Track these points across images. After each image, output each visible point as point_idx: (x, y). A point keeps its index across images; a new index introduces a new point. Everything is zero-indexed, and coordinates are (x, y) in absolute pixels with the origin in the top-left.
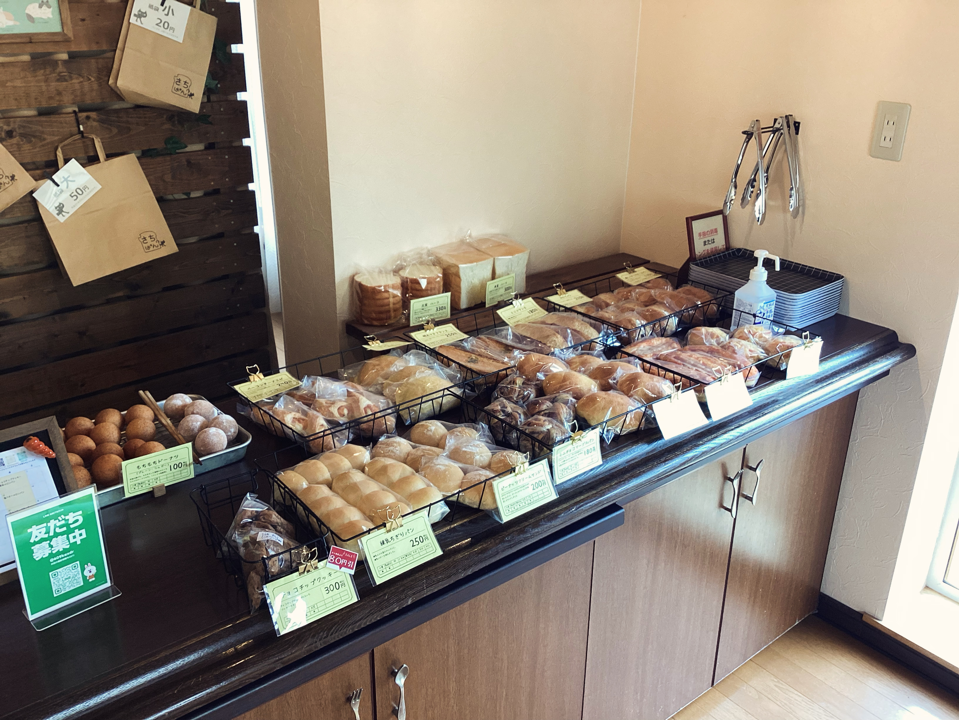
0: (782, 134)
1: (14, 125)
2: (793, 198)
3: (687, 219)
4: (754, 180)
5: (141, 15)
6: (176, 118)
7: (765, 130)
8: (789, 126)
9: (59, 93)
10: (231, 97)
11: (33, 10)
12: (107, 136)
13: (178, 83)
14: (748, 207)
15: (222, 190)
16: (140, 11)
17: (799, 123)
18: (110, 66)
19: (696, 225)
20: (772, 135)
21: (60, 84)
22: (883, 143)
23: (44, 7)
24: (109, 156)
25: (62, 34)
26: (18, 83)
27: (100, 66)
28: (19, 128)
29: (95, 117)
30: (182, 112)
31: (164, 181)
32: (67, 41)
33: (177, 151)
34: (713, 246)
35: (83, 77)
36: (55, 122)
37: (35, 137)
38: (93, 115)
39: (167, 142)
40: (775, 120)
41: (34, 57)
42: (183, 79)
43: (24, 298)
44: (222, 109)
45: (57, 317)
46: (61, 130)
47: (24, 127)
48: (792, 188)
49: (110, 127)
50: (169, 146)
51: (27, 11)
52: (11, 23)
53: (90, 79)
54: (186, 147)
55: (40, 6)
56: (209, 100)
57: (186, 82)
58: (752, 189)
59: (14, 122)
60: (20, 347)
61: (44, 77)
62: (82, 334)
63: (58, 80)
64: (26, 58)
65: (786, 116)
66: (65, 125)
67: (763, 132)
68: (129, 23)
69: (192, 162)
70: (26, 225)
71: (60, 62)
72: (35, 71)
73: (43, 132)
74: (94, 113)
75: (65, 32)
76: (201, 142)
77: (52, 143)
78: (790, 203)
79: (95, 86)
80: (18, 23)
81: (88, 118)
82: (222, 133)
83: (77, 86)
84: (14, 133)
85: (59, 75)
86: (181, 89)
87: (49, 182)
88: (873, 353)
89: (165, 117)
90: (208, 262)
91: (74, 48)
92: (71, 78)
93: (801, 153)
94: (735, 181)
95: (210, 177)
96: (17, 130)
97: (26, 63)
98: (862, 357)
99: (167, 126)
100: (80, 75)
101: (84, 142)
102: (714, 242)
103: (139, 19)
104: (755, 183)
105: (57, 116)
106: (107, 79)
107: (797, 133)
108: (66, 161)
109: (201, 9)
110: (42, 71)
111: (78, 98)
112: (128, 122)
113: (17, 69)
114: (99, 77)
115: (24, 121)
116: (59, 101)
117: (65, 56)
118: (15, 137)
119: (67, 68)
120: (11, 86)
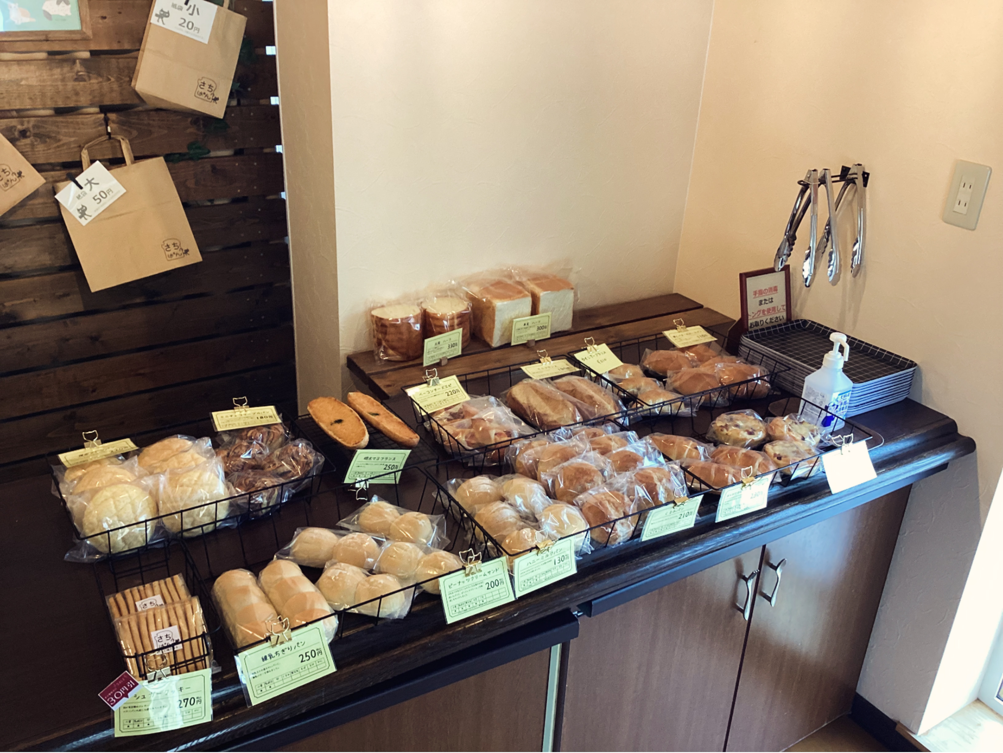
1: (29, 124)
3: (741, 275)
5: (164, 15)
6: (201, 123)
9: (77, 94)
10: (263, 102)
11: (52, 7)
13: (202, 87)
15: (249, 198)
16: (161, 10)
17: (868, 174)
18: (133, 66)
19: (750, 282)
21: (77, 83)
22: (957, 208)
23: (63, 4)
24: (138, 158)
25: (81, 32)
26: (33, 82)
27: (121, 66)
28: (33, 128)
30: (207, 118)
31: (187, 187)
32: (85, 39)
33: (202, 156)
34: (771, 306)
35: (102, 77)
36: (72, 122)
37: (50, 137)
38: (112, 116)
39: (190, 146)
41: (51, 54)
42: (208, 83)
43: (35, 301)
44: (252, 114)
45: (68, 321)
46: (78, 131)
47: (38, 127)
50: (192, 152)
51: (45, 8)
52: (27, 20)
53: (109, 80)
54: (211, 151)
55: (58, 3)
56: (239, 103)
57: (210, 86)
59: (28, 122)
60: (29, 349)
61: (60, 76)
62: (94, 339)
63: (76, 80)
64: (43, 55)
66: (82, 126)
68: (152, 23)
69: (218, 167)
70: (38, 227)
71: (78, 61)
72: (51, 69)
73: (58, 133)
74: (114, 114)
75: (85, 30)
76: (227, 148)
77: (68, 144)
79: (115, 86)
82: (252, 139)
83: (96, 87)
84: (28, 134)
85: (77, 75)
86: (204, 93)
87: (71, 184)
89: (190, 120)
90: (232, 271)
91: (94, 47)
92: (90, 78)
95: (237, 184)
96: (31, 129)
97: (41, 61)
99: (192, 130)
100: (100, 75)
103: (160, 20)
105: (74, 116)
107: (865, 185)
109: (229, 8)
110: (58, 70)
111: (97, 99)
112: (149, 124)
113: (32, 68)
114: (119, 77)
115: (38, 121)
116: (76, 101)
117: (86, 55)
118: (29, 137)
119: (85, 68)
120: (25, 85)
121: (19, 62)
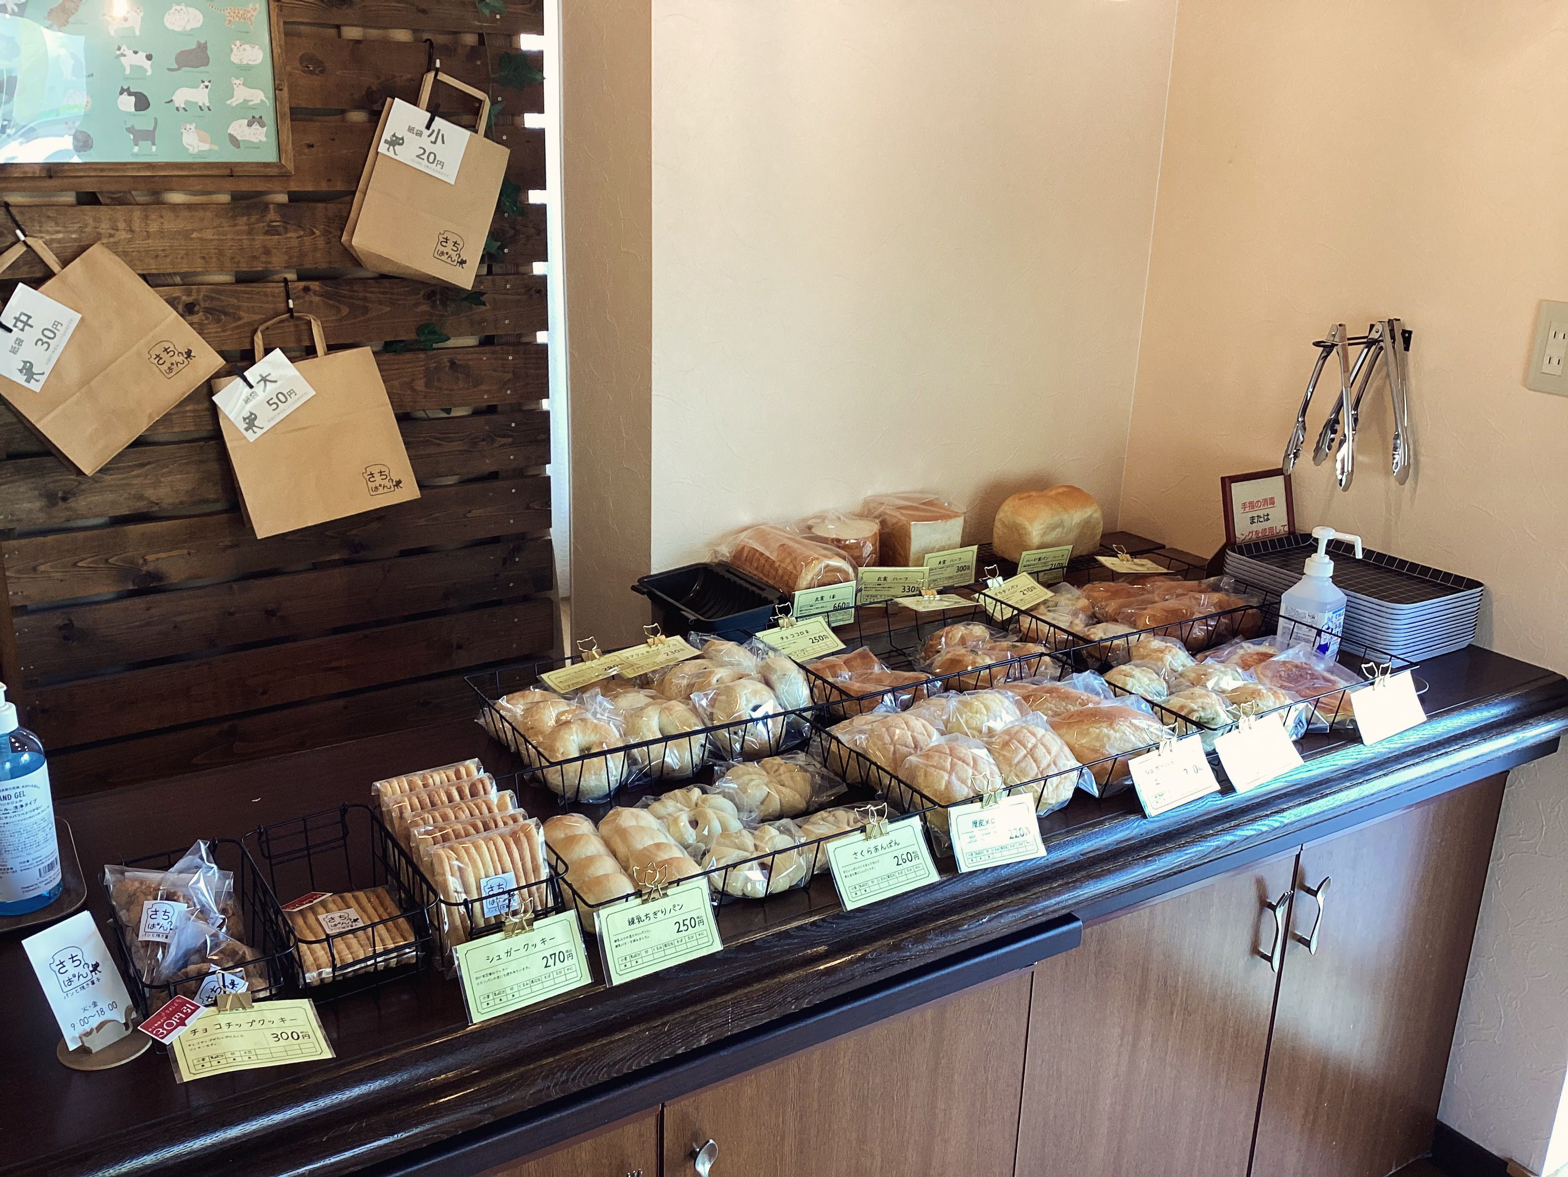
0: (1381, 348)
1: (197, 295)
2: (1400, 450)
3: (1223, 479)
4: (1336, 421)
5: (396, 141)
6: (438, 296)
7: (1354, 341)
8: (1393, 337)
9: (267, 252)
10: (522, 269)
11: (240, 129)
12: (334, 318)
13: (444, 244)
14: (1326, 464)
15: (499, 408)
16: (394, 135)
17: (1410, 333)
18: (345, 214)
19: (1237, 489)
20: (1366, 350)
21: (269, 237)
22: (1546, 368)
23: (256, 126)
24: (332, 348)
25: (279, 165)
26: (209, 234)
27: (330, 214)
28: (205, 301)
29: (318, 289)
30: (446, 288)
31: (413, 390)
32: (284, 176)
33: (435, 346)
34: (1267, 525)
35: (303, 229)
36: (258, 293)
37: (226, 314)
38: (315, 285)
39: (420, 330)
40: (1372, 326)
41: (237, 197)
42: (452, 238)
43: (189, 554)
44: (508, 286)
45: (235, 586)
46: (264, 306)
47: (212, 299)
48: (1398, 435)
49: (338, 304)
50: (422, 339)
51: (229, 131)
52: (205, 147)
53: (314, 233)
54: (449, 339)
55: (250, 125)
56: (490, 272)
57: (455, 243)
58: (1332, 436)
59: (198, 291)
60: (175, 627)
61: (246, 227)
62: (270, 613)
63: (267, 233)
64: (225, 198)
65: (1390, 320)
66: (271, 298)
67: (1350, 344)
68: (377, 153)
69: (457, 362)
70: (202, 443)
71: (271, 206)
72: (234, 217)
73: (239, 308)
74: (317, 283)
75: (283, 162)
76: (472, 334)
77: (249, 324)
78: (1394, 459)
79: (321, 242)
80: (216, 148)
81: (306, 289)
82: (507, 322)
83: (295, 243)
84: (196, 308)
85: (269, 226)
86: (447, 253)
87: (238, 380)
88: (1524, 710)
89: (422, 293)
90: (469, 515)
91: (294, 187)
92: (286, 230)
93: (1413, 382)
94: (1303, 421)
95: (484, 387)
96: (202, 303)
97: (223, 206)
98: (1504, 716)
99: (424, 308)
100: (300, 227)
101: (296, 326)
102: (1268, 519)
103: (391, 148)
104: (1337, 427)
105: (261, 285)
106: (339, 233)
107: (1407, 348)
108: (267, 351)
109: (486, 136)
110: (245, 218)
111: (294, 260)
112: (365, 299)
113: (209, 214)
114: (327, 231)
115: (212, 291)
116: (266, 262)
117: (283, 198)
118: (198, 313)
119: (283, 216)
120: (198, 238)
121: (189, 207)
